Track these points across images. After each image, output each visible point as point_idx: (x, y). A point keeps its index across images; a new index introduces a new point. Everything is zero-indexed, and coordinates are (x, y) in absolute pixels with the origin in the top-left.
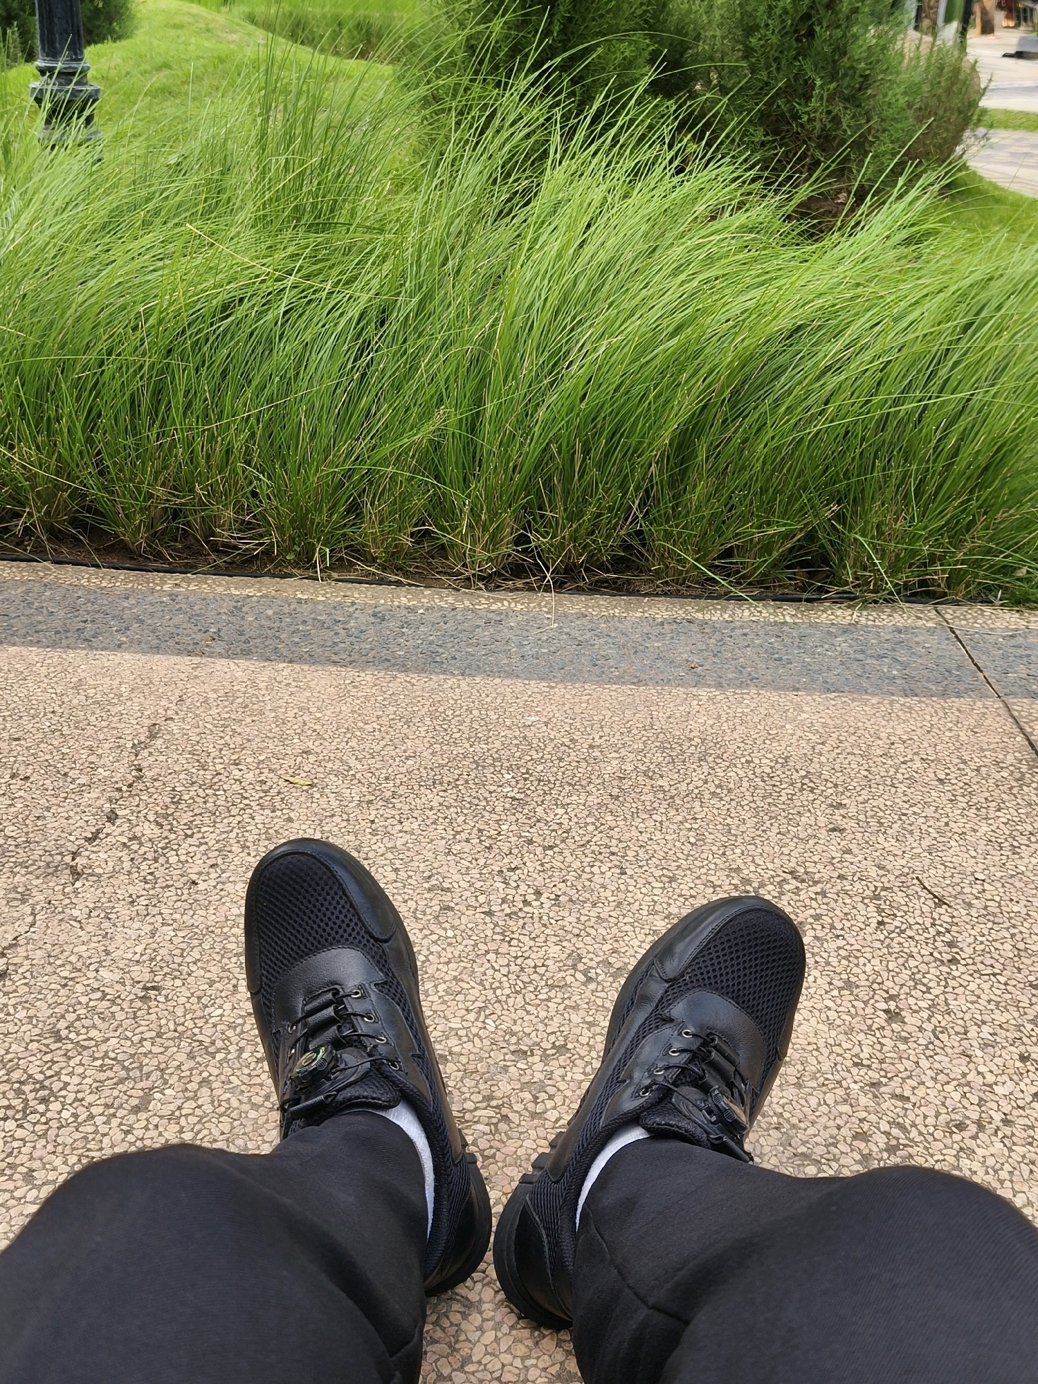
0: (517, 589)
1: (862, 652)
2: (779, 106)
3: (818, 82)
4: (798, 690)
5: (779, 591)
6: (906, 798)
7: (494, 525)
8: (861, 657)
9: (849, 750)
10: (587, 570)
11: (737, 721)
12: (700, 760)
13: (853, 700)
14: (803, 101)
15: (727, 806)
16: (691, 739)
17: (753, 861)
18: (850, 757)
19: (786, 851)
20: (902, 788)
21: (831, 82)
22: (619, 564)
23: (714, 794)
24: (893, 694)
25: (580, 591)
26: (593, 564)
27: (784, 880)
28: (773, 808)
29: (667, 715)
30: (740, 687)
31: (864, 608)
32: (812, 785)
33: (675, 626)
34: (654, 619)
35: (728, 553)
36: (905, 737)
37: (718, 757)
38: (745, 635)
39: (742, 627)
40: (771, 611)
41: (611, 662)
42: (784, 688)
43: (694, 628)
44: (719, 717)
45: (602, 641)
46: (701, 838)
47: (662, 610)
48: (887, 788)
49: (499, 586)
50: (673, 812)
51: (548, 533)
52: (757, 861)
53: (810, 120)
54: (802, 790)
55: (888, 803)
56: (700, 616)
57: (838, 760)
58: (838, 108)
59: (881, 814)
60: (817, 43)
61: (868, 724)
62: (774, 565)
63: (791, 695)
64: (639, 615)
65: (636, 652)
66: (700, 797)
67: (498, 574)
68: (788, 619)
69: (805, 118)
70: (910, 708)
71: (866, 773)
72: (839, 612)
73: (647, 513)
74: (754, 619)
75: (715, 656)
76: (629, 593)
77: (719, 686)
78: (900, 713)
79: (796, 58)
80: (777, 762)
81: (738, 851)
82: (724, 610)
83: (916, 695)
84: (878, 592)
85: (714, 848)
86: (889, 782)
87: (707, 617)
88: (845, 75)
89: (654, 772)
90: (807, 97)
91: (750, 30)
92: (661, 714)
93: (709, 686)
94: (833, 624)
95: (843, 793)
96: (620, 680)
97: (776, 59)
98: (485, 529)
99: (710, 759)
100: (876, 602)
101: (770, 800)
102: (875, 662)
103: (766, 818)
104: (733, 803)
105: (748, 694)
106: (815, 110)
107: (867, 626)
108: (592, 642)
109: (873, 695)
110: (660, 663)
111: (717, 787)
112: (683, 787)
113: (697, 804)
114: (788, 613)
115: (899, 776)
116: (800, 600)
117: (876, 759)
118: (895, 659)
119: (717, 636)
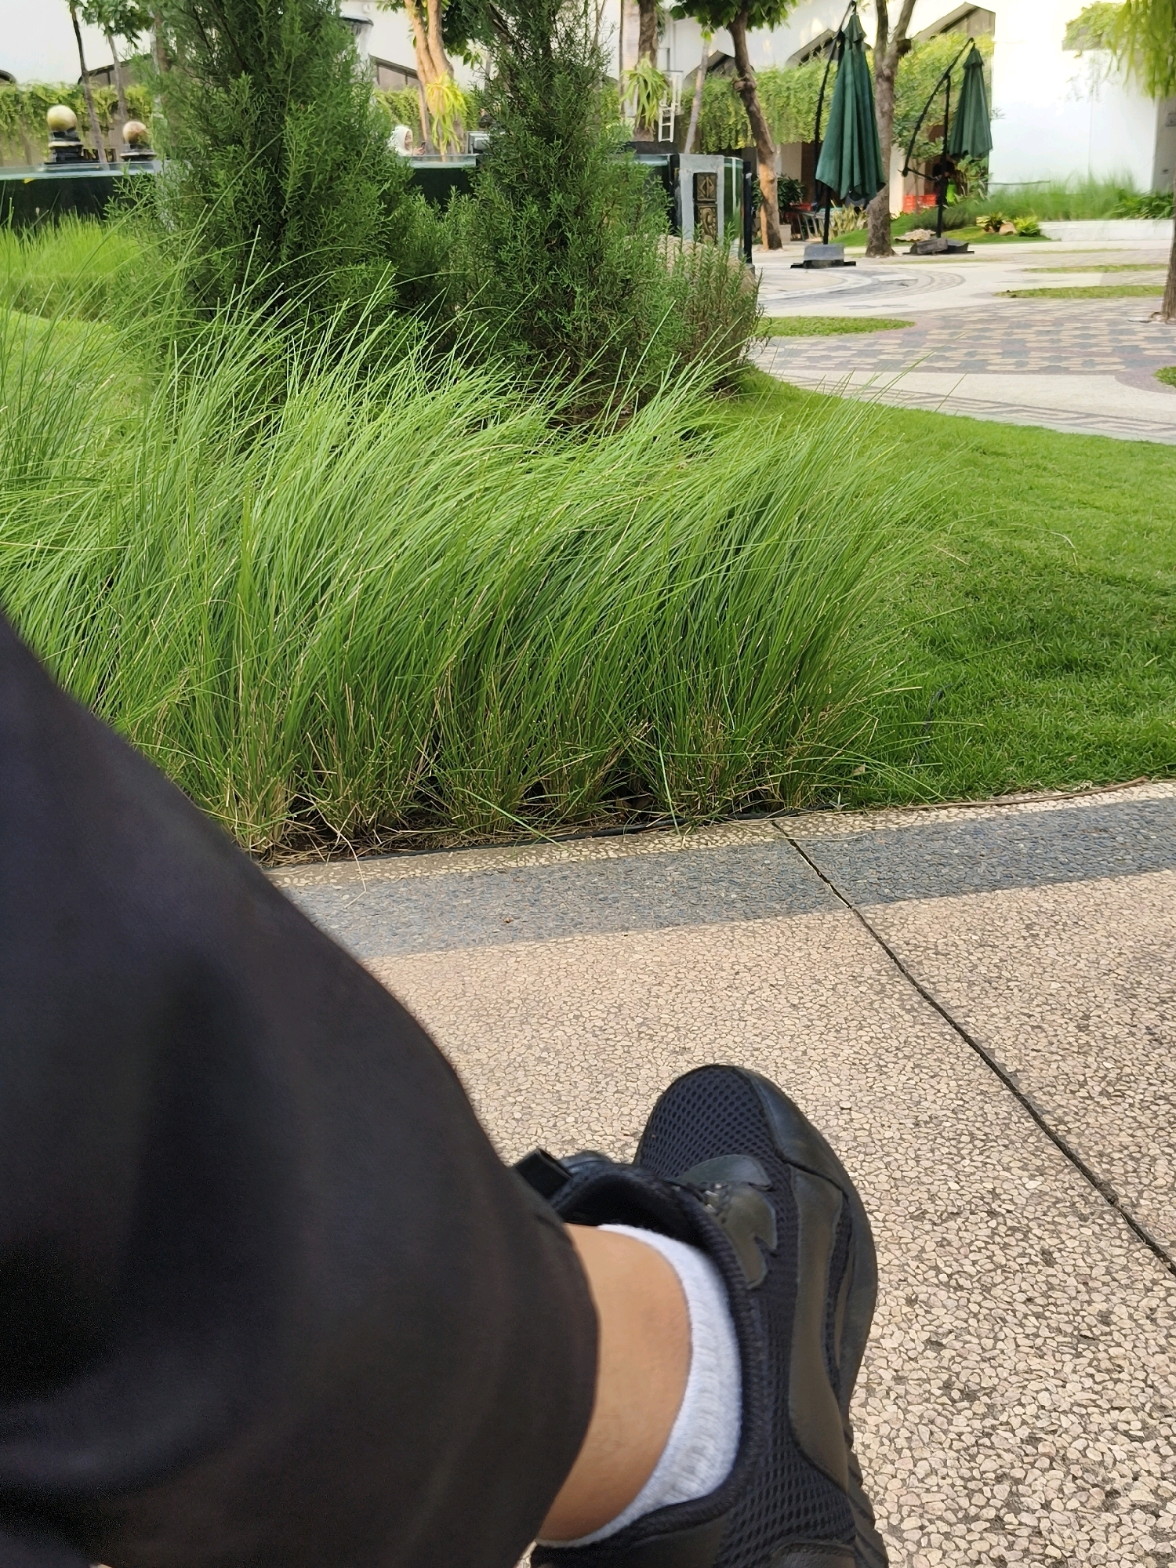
0: (300, 863)
1: (695, 879)
2: (540, 319)
3: (578, 290)
4: (627, 929)
5: (600, 826)
6: (757, 1031)
7: (264, 793)
8: (695, 884)
9: (690, 987)
10: (380, 831)
11: (562, 973)
12: (522, 1023)
13: (690, 932)
14: (564, 311)
15: (556, 1071)
16: (509, 1002)
17: (589, 1128)
18: (691, 995)
19: (626, 1110)
20: (752, 1020)
21: (591, 289)
22: (414, 818)
23: (540, 1059)
24: (733, 920)
25: (374, 854)
26: (385, 825)
27: (626, 1144)
28: (608, 1065)
29: (482, 978)
30: (563, 935)
31: (696, 831)
32: (651, 1032)
33: (486, 879)
34: (461, 874)
35: (538, 789)
36: (750, 965)
37: (542, 1017)
38: (565, 878)
39: (560, 870)
40: (592, 848)
41: (414, 929)
42: (613, 929)
43: (508, 878)
44: (541, 971)
45: (402, 906)
46: (528, 1111)
47: (470, 863)
48: (735, 1023)
49: (279, 863)
50: (493, 1087)
51: (328, 794)
52: (594, 1126)
53: (576, 329)
54: (639, 1039)
55: (737, 1039)
56: (513, 864)
57: (678, 1001)
58: (602, 315)
59: (731, 1053)
60: (571, 250)
61: (708, 956)
62: (590, 798)
63: (620, 935)
64: (443, 872)
65: (442, 914)
66: (523, 1065)
67: (276, 848)
68: (611, 854)
69: (569, 327)
70: (753, 932)
71: (710, 1010)
72: (667, 840)
73: (438, 757)
74: (573, 859)
75: (533, 905)
76: (431, 850)
77: (540, 937)
78: (743, 939)
79: (550, 268)
80: (609, 1012)
81: (570, 1119)
82: (540, 855)
83: (759, 917)
84: (708, 813)
85: (543, 1121)
86: (736, 1016)
87: (522, 863)
88: (605, 282)
89: (469, 1045)
90: (570, 308)
91: (498, 244)
92: (475, 978)
93: (528, 939)
94: (661, 853)
95: (686, 1036)
96: (426, 947)
97: (529, 271)
98: (253, 800)
99: (534, 1020)
100: (707, 823)
101: (604, 1057)
102: (711, 887)
103: (600, 1077)
104: (563, 1066)
105: (571, 942)
106: (578, 318)
107: (699, 850)
108: (391, 909)
109: (712, 923)
110: (470, 922)
111: (543, 1051)
112: (504, 1056)
113: (521, 1073)
114: (611, 849)
115: (748, 1008)
116: (621, 833)
117: (720, 993)
118: (731, 881)
119: (534, 883)
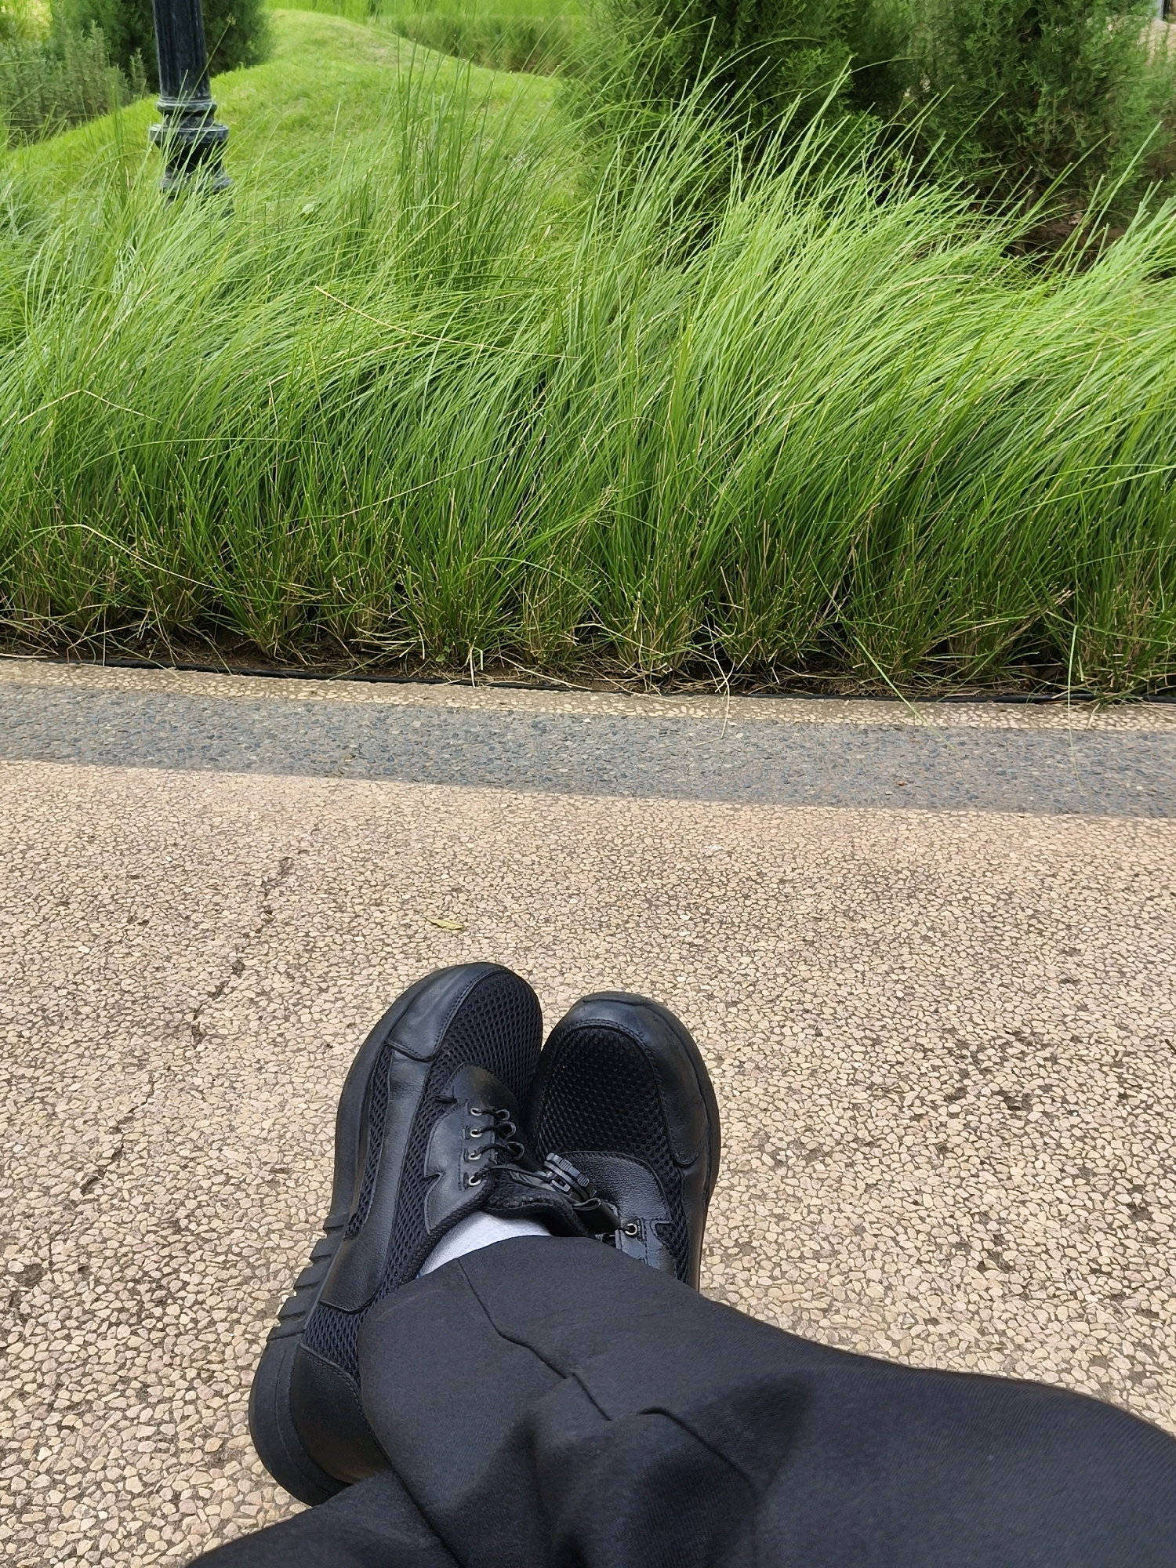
0: (698, 692)
1: (1101, 763)
2: (1000, 117)
3: (1045, 89)
4: (1024, 810)
5: (1002, 690)
6: (1152, 943)
7: (670, 621)
8: (1099, 769)
9: (1085, 883)
10: (778, 668)
11: (953, 849)
12: (909, 896)
13: (1090, 823)
14: (1029, 111)
15: (941, 953)
16: (899, 872)
17: (971, 1020)
18: (1086, 892)
19: (1009, 1007)
20: (1148, 929)
21: (1062, 87)
22: (814, 661)
23: (925, 938)
24: (1137, 815)
25: (770, 693)
26: (786, 661)
27: (1007, 1043)
28: (995, 955)
29: (872, 842)
30: (957, 808)
31: (1103, 709)
32: (1040, 926)
33: (881, 734)
34: (856, 726)
35: (943, 648)
36: (1151, 867)
37: (930, 893)
38: (963, 744)
39: (959, 735)
40: (993, 715)
41: (806, 779)
42: (1007, 809)
43: (903, 736)
44: (932, 844)
45: (795, 753)
46: (909, 991)
47: (865, 715)
48: (1130, 930)
49: (676, 689)
50: (877, 961)
51: (732, 628)
52: (977, 1020)
53: (1037, 133)
54: (1028, 932)
55: (1131, 948)
56: (910, 721)
57: (1072, 896)
58: (1070, 117)
59: (1123, 961)
60: (1044, 42)
61: (1107, 852)
62: (996, 661)
63: (1016, 816)
64: (838, 721)
65: (835, 767)
66: (908, 942)
67: (675, 674)
68: (1013, 724)
69: (1031, 129)
70: (1158, 831)
71: (1105, 912)
72: (1073, 716)
73: (847, 602)
74: (973, 724)
75: (928, 770)
76: (829, 695)
77: (932, 807)
78: (1146, 838)
79: (1019, 61)
80: (999, 899)
81: (953, 1007)
82: (938, 714)
83: (1165, 816)
84: (1119, 690)
85: (925, 1004)
86: (1132, 923)
87: (918, 722)
88: (1079, 78)
89: (855, 912)
90: (1033, 106)
91: (966, 31)
92: (864, 842)
93: (920, 807)
94: (1066, 730)
95: (1077, 936)
96: (817, 800)
97: (997, 64)
98: (659, 625)
99: (921, 896)
100: (1117, 702)
101: (991, 945)
102: (1116, 776)
103: (986, 966)
104: (948, 950)
105: (965, 816)
106: (1042, 121)
107: (1106, 732)
108: (784, 755)
109: (1114, 816)
110: (863, 780)
111: (929, 929)
112: (889, 929)
113: (905, 950)
114: (1012, 718)
115: (1145, 915)
116: (1023, 701)
117: (1116, 894)
118: (1139, 771)
119: (931, 745)
